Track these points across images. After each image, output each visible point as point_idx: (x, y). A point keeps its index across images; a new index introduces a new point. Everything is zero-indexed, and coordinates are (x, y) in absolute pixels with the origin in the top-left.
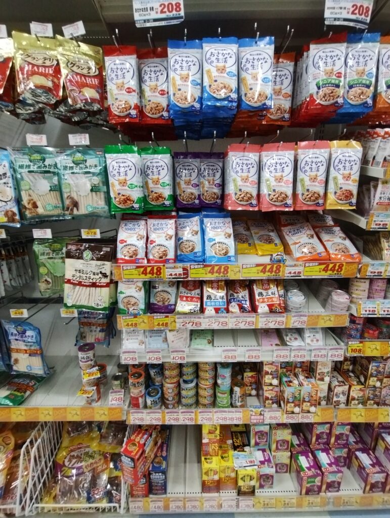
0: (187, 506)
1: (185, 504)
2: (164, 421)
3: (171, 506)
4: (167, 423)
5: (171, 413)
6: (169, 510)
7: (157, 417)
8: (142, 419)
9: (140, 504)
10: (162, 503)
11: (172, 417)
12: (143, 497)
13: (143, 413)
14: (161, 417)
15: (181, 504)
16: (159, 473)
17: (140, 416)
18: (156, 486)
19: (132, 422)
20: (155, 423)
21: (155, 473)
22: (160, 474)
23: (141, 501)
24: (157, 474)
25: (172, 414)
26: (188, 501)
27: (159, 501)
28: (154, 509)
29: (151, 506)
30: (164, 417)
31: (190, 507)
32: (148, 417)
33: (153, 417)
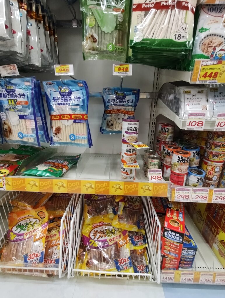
0: (216, 279)
1: (214, 278)
2: (211, 200)
3: (201, 279)
4: (213, 201)
5: (219, 191)
6: (199, 282)
7: (203, 195)
8: (187, 197)
9: (172, 276)
10: (193, 276)
11: (219, 196)
12: (174, 269)
13: (189, 190)
14: (208, 195)
15: (211, 278)
16: (191, 249)
17: (185, 193)
18: (185, 261)
19: (176, 200)
20: (200, 201)
21: (188, 249)
22: (192, 251)
23: (172, 273)
24: (189, 250)
25: (221, 193)
26: (218, 275)
27: (189, 274)
28: (185, 281)
29: (181, 278)
30: (211, 196)
31: (219, 281)
32: (194, 195)
33: (199, 195)
